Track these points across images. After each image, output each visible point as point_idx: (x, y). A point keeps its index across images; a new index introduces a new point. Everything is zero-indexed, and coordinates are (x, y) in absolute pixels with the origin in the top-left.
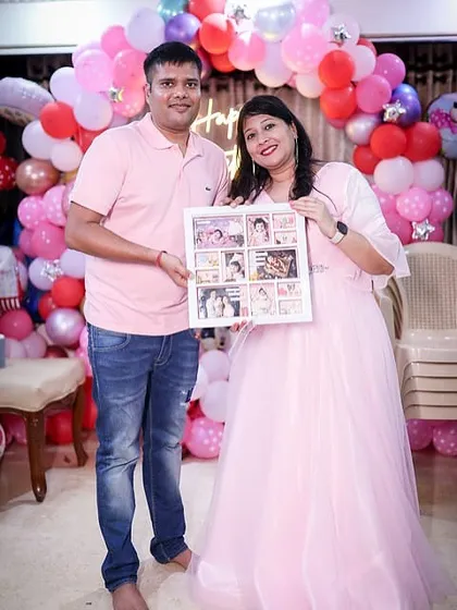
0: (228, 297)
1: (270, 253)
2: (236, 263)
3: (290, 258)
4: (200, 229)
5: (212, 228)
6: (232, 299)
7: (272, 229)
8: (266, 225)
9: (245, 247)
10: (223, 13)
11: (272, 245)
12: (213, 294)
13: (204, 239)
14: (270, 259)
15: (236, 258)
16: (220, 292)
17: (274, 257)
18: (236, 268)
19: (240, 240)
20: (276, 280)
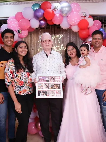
0: (45, 93)
1: (54, 84)
2: (47, 86)
3: (59, 85)
4: (40, 79)
5: (42, 79)
6: (46, 93)
7: (55, 79)
8: (54, 79)
9: (49, 83)
10: (51, 8)
11: (55, 83)
12: (41, 92)
13: (40, 81)
14: (54, 85)
15: (47, 85)
16: (43, 91)
17: (55, 85)
18: (47, 87)
19: (48, 81)
20: (55, 90)
